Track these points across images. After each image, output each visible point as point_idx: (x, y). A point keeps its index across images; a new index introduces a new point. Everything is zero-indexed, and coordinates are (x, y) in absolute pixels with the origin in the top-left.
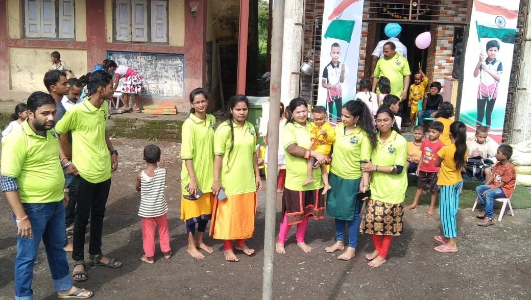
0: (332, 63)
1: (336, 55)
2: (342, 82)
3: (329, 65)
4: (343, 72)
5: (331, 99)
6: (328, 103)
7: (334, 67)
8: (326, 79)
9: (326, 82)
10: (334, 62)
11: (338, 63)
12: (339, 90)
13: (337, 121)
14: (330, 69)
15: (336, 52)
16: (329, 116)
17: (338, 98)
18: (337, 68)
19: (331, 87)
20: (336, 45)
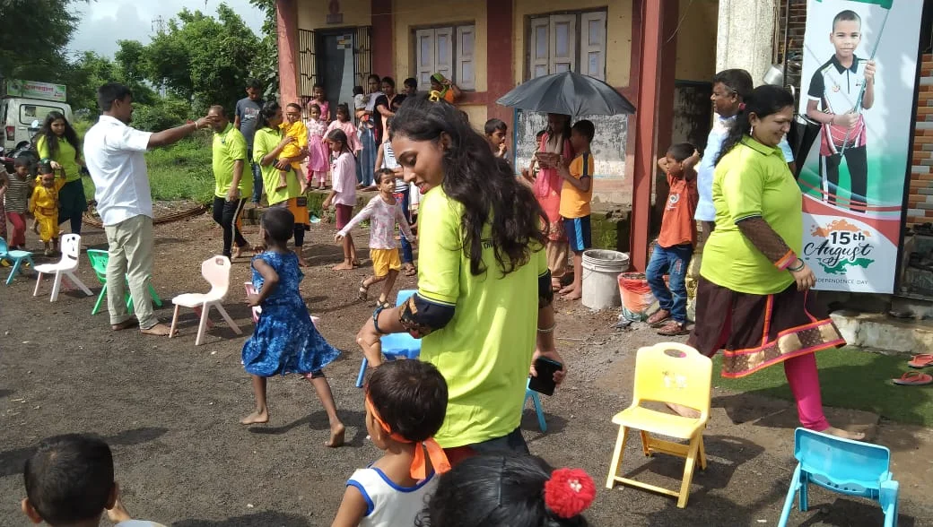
0: (836, 61)
1: (849, 40)
2: (867, 108)
3: (826, 65)
4: (868, 83)
5: (835, 150)
6: (824, 158)
7: (841, 70)
8: (819, 99)
9: (819, 107)
10: (845, 58)
11: (856, 60)
12: (858, 127)
13: (851, 204)
14: (831, 75)
15: (848, 31)
16: (826, 189)
17: (856, 146)
18: (850, 71)
19: (832, 119)
20: (848, 16)
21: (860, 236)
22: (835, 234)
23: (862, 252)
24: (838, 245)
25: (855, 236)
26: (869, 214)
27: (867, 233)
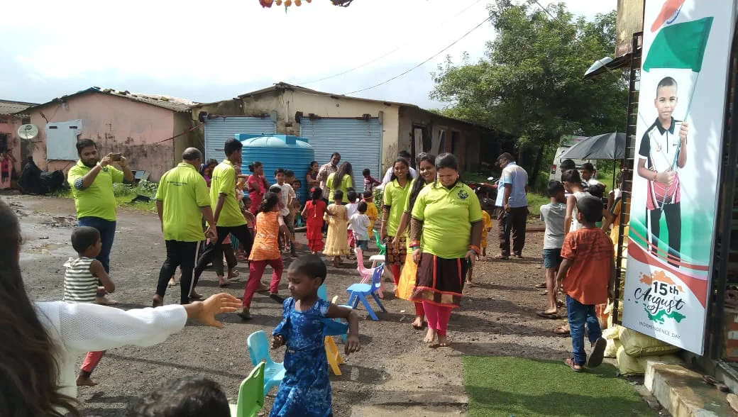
0: (658, 124)
1: (668, 103)
2: (681, 167)
3: (652, 128)
4: (682, 143)
5: (657, 204)
6: (649, 211)
7: (662, 131)
8: (646, 158)
9: (646, 166)
10: (665, 120)
11: (673, 122)
12: (674, 185)
13: (669, 257)
14: (655, 135)
15: (667, 96)
16: (650, 241)
17: (673, 202)
18: (669, 133)
19: (655, 177)
20: (667, 81)
21: (675, 290)
22: (656, 284)
23: (677, 305)
24: (658, 295)
25: (671, 289)
26: (681, 270)
27: (679, 287)
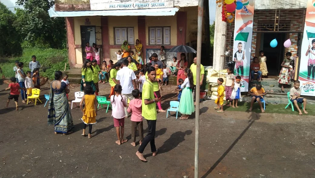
1: (240, 47)
2: (243, 59)
3: (237, 52)
4: (243, 55)
5: (238, 67)
7: (239, 53)
8: (236, 58)
10: (240, 51)
11: (242, 51)
12: (242, 63)
13: (241, 76)
14: (238, 54)
15: (240, 46)
16: (237, 74)
17: (242, 66)
18: (241, 53)
19: (238, 61)
20: (240, 43)
23: (243, 85)
